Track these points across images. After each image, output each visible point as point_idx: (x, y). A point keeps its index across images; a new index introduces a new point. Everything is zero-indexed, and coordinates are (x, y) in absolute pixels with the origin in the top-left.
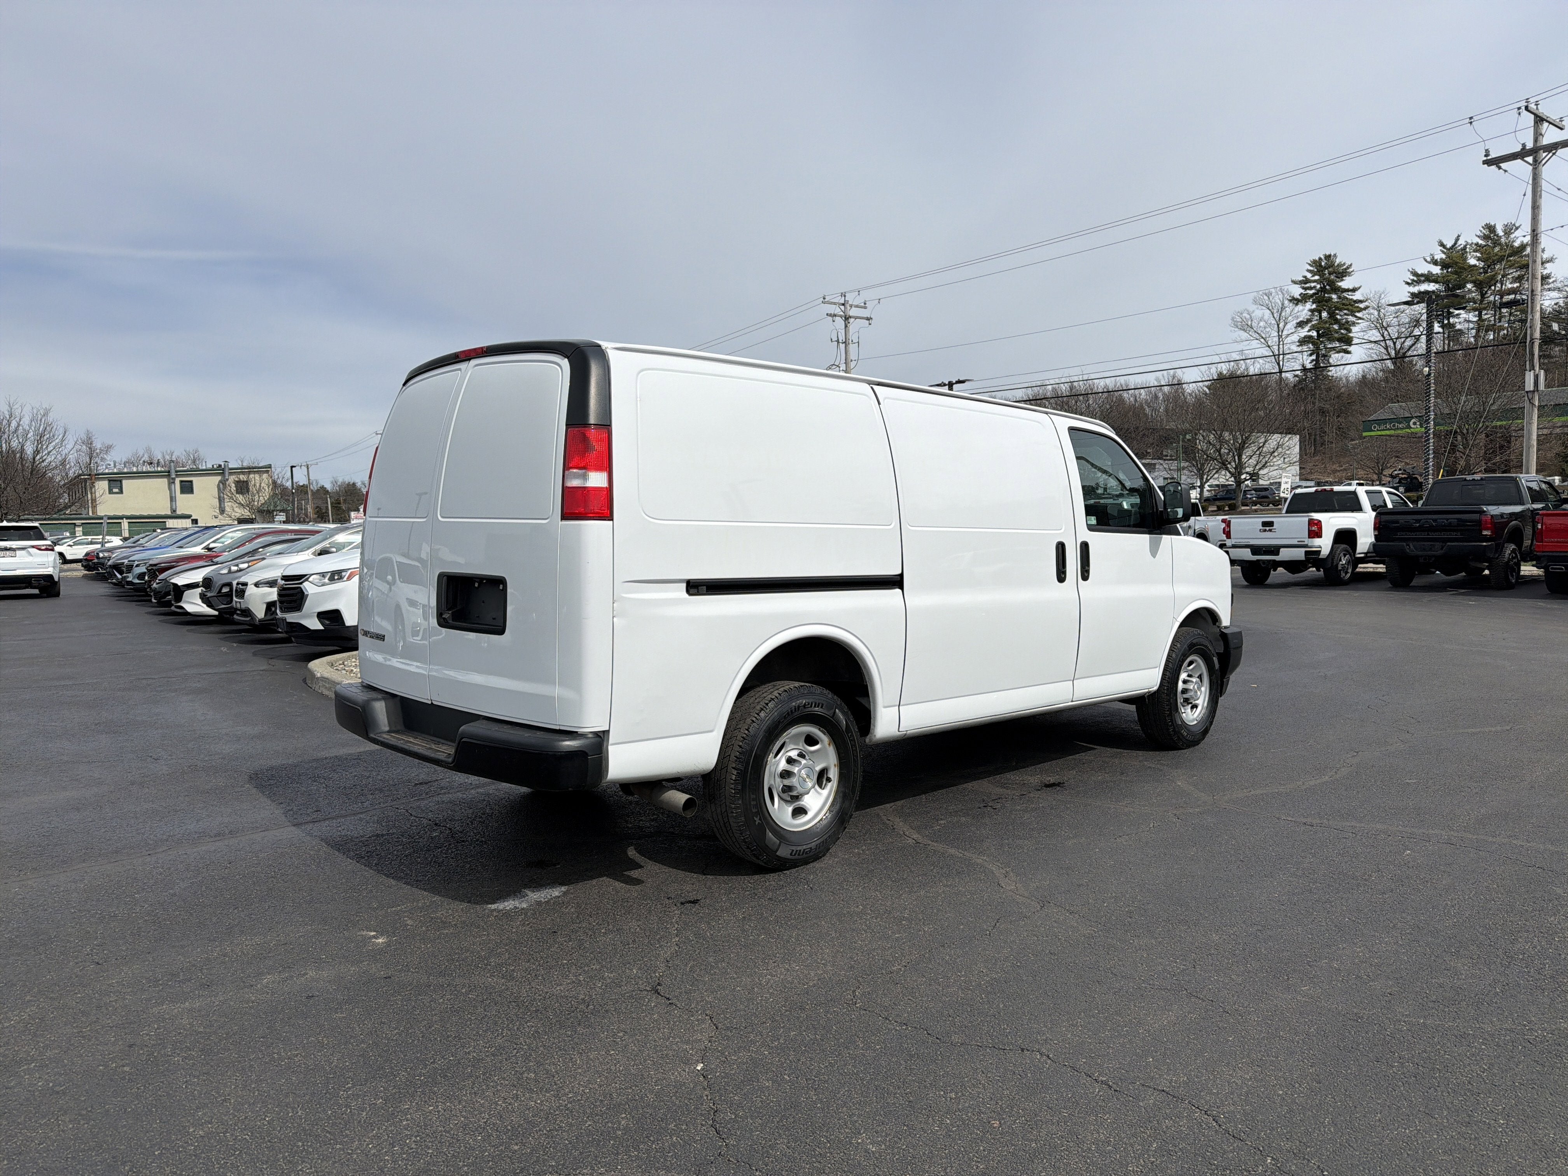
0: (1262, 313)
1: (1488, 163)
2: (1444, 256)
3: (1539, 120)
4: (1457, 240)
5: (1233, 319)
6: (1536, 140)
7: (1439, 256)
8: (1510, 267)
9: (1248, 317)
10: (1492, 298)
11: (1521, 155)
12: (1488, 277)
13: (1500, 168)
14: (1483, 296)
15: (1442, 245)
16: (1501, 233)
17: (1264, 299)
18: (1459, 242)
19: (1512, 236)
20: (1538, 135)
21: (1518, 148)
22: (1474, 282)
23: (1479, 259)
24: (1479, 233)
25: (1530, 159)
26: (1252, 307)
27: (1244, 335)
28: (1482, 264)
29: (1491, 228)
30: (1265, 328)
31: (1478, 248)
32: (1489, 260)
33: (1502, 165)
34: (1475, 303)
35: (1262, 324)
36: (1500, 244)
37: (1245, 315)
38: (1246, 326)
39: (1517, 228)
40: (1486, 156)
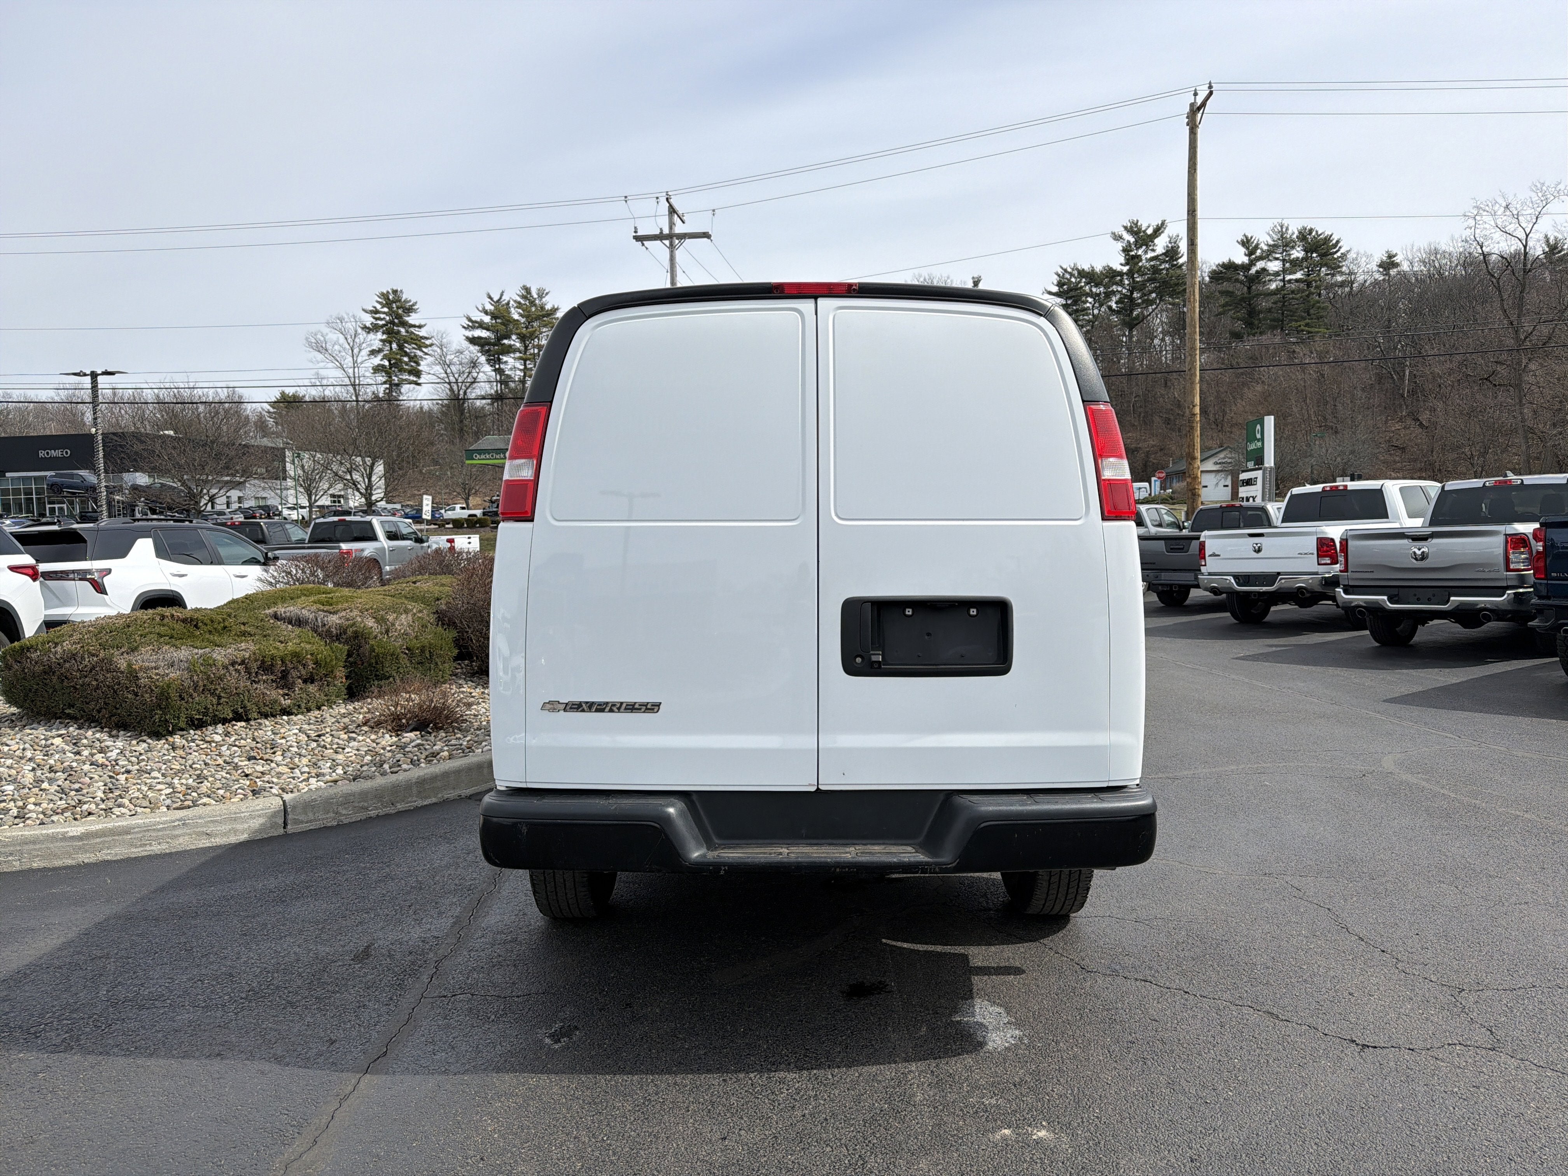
0: (334, 336)
1: (638, 238)
2: (492, 308)
3: (672, 211)
4: (502, 295)
5: (307, 339)
6: (671, 228)
7: (489, 307)
8: (545, 326)
9: (322, 339)
10: (532, 351)
11: (660, 237)
12: (529, 332)
13: (643, 245)
14: (526, 347)
15: (490, 297)
16: (535, 296)
17: (337, 323)
18: (503, 298)
19: (544, 300)
20: (672, 225)
21: (657, 232)
22: (517, 334)
23: (521, 315)
24: (518, 292)
25: (667, 242)
26: (326, 330)
27: (320, 356)
28: (523, 320)
29: (528, 290)
30: (340, 352)
31: (519, 305)
32: (530, 318)
33: (644, 242)
34: (520, 353)
35: (337, 347)
36: (535, 305)
37: (319, 336)
38: (321, 347)
39: (547, 294)
40: (636, 232)
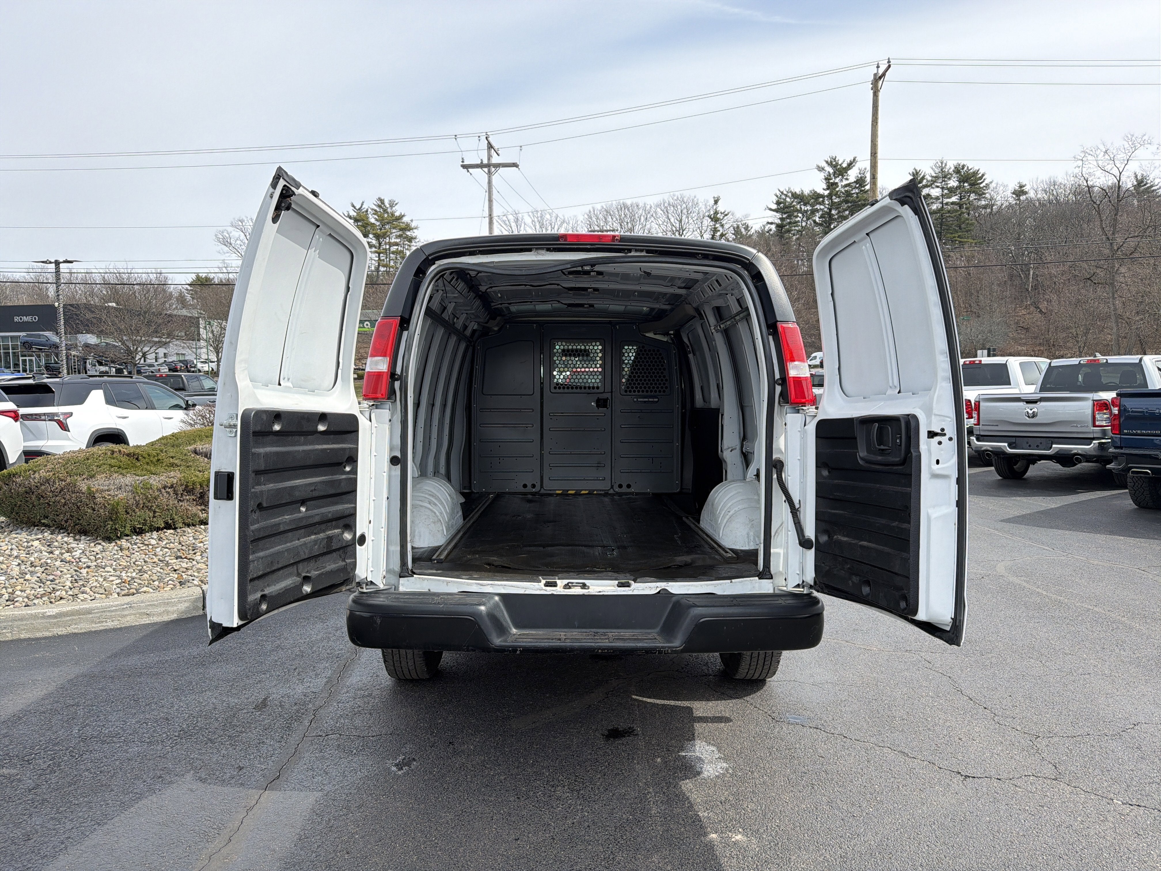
0: (236, 233)
1: (464, 167)
2: (355, 214)
3: (490, 146)
4: (362, 204)
5: (216, 235)
6: (489, 159)
7: (353, 214)
8: (394, 228)
9: (227, 236)
10: (384, 247)
11: (481, 166)
12: (383, 233)
13: (468, 171)
14: (380, 244)
15: (353, 206)
17: (239, 224)
18: (363, 207)
19: (394, 208)
20: (490, 157)
21: (479, 162)
22: (373, 234)
23: (377, 220)
24: (375, 203)
25: (486, 170)
26: (230, 229)
27: (226, 249)
28: (378, 223)
29: (382, 201)
30: (241, 245)
31: (376, 212)
32: (383, 222)
33: (469, 170)
34: (376, 248)
35: (238, 242)
36: (387, 213)
37: (225, 234)
38: (226, 242)
39: (396, 204)
40: (463, 162)
